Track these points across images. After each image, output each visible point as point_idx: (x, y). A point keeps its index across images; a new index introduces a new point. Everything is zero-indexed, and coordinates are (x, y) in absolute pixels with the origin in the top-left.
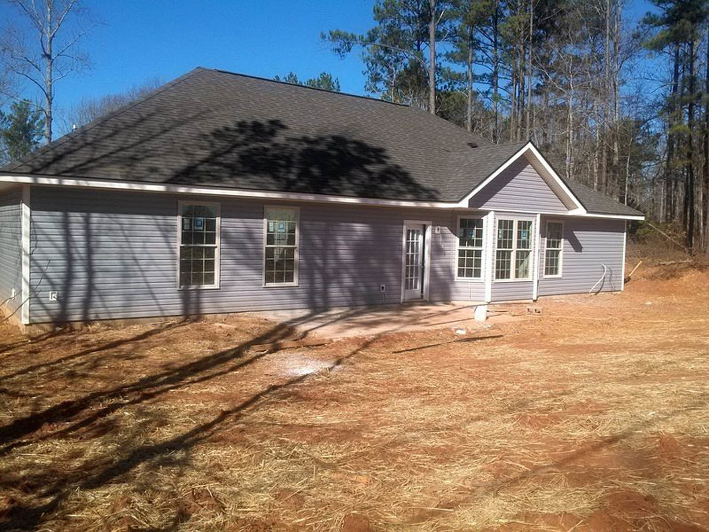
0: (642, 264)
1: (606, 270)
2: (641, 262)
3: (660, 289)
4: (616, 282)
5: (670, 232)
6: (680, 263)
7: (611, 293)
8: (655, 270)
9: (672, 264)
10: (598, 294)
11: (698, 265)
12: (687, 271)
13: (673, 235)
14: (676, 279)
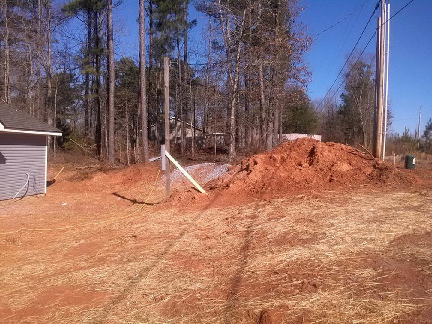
0: (65, 169)
1: (29, 176)
2: (64, 167)
3: (77, 188)
4: (40, 186)
5: (86, 145)
6: (91, 168)
7: (35, 196)
8: (74, 173)
9: (86, 168)
10: (23, 199)
11: (103, 169)
12: (95, 174)
13: (88, 147)
14: (88, 180)
